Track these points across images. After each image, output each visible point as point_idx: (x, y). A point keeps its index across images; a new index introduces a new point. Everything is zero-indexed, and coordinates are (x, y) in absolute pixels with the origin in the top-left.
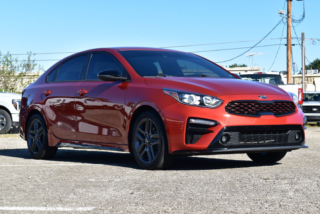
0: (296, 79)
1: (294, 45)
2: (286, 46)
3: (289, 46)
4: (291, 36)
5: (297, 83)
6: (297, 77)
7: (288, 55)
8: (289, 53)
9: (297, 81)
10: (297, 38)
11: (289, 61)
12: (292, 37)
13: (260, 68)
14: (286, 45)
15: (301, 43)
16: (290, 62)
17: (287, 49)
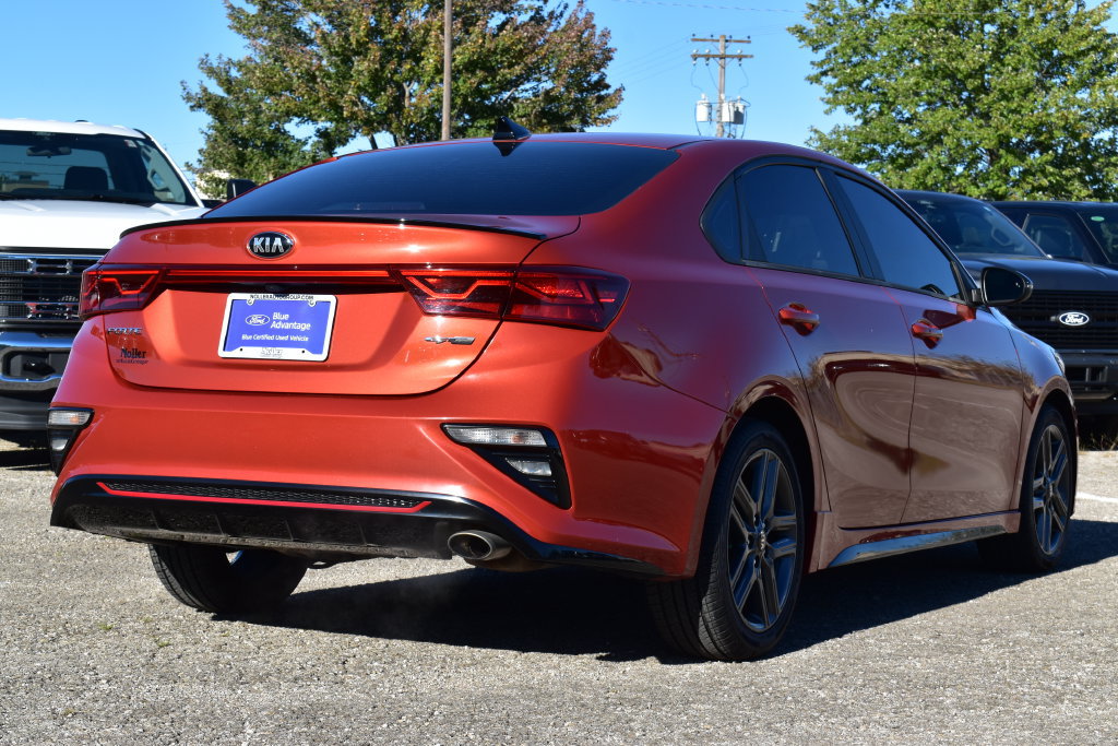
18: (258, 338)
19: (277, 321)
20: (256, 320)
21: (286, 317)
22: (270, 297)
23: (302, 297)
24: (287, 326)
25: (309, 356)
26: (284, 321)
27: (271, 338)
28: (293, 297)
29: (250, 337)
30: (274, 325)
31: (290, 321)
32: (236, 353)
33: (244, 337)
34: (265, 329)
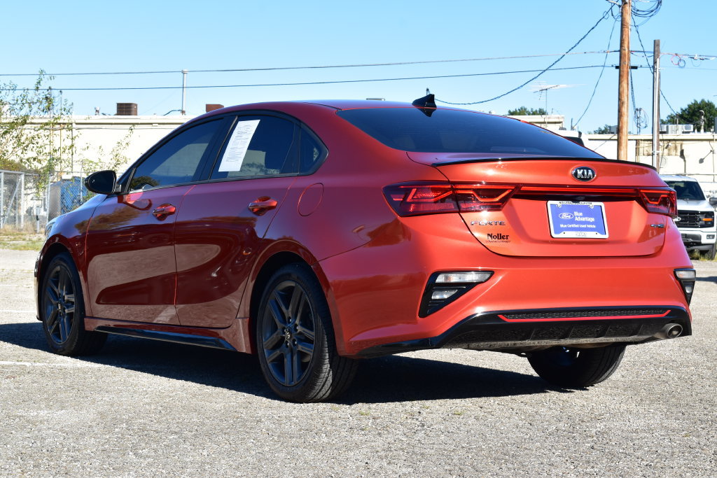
0: (642, 144)
1: (635, 68)
2: (618, 70)
3: (625, 69)
4: (628, 48)
5: (646, 153)
6: (644, 140)
7: (621, 89)
8: (624, 85)
9: (646, 148)
10: (644, 52)
11: (623, 103)
12: (630, 49)
13: (563, 118)
14: (617, 67)
15: (652, 64)
16: (625, 105)
17: (620, 76)
18: (570, 226)
19: (578, 216)
20: (565, 216)
21: (581, 214)
22: (570, 203)
23: (586, 203)
24: (583, 219)
25: (599, 236)
26: (581, 217)
27: (577, 226)
28: (582, 203)
29: (566, 226)
30: (577, 219)
31: (584, 216)
32: (561, 235)
33: (562, 226)
34: (573, 221)
